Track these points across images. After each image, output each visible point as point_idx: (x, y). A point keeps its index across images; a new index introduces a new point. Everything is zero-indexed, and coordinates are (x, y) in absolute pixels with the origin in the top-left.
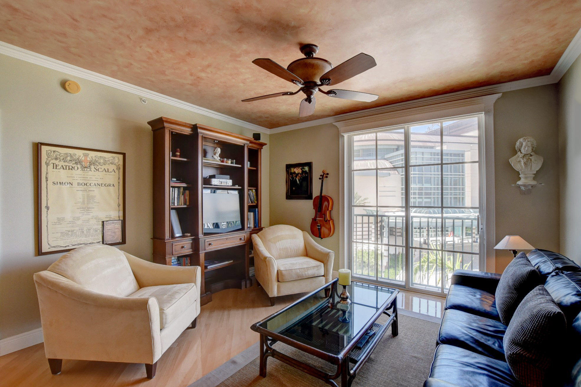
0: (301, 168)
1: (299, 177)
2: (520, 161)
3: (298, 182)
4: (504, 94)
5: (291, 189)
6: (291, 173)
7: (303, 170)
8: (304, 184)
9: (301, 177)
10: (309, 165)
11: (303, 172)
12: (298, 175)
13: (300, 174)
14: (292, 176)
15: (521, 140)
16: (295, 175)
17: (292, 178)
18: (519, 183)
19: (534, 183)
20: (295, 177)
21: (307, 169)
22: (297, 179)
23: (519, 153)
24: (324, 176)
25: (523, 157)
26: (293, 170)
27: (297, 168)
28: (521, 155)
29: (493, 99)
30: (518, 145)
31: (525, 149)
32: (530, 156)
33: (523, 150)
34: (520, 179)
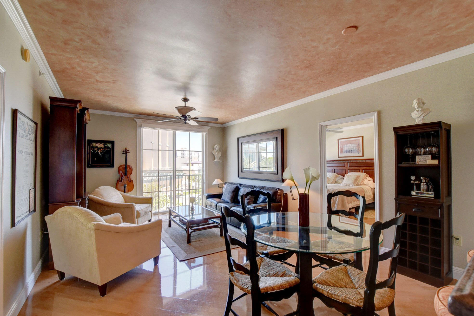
0: (103, 144)
1: (102, 151)
2: (216, 153)
3: (100, 155)
4: (212, 127)
5: (93, 160)
6: (93, 147)
7: (105, 145)
8: (107, 156)
9: (103, 150)
10: (112, 143)
11: (105, 147)
12: (101, 149)
13: (102, 148)
14: (94, 149)
15: (217, 145)
16: (97, 149)
17: (94, 150)
18: (215, 161)
19: (219, 161)
20: (97, 150)
21: (109, 145)
22: (99, 152)
24: (126, 152)
25: (216, 151)
26: (94, 145)
27: (100, 144)
29: (208, 128)
30: (215, 147)
31: (217, 149)
32: (218, 151)
33: (216, 149)
34: (215, 159)
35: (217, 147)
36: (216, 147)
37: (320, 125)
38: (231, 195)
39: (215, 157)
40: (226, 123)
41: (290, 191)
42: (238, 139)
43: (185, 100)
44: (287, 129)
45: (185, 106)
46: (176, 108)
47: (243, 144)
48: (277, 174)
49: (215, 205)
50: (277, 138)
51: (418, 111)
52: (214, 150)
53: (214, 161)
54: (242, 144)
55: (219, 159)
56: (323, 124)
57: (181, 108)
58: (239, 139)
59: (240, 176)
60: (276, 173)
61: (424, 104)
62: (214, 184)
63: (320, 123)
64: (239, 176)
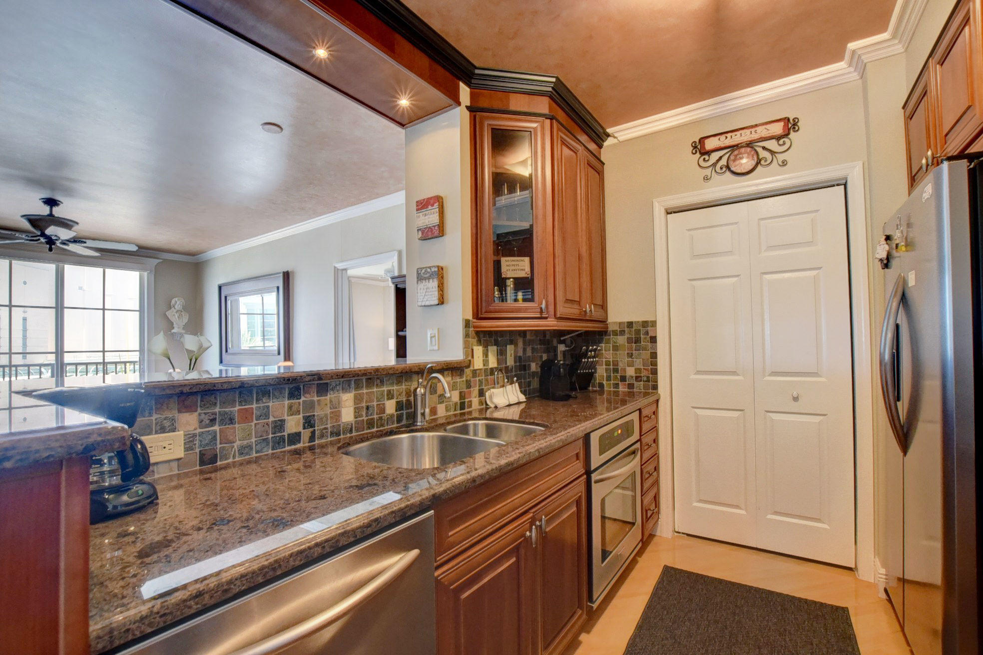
2: (174, 315)
4: (165, 260)
15: (176, 299)
18: (173, 331)
23: (173, 309)
25: (177, 312)
28: (175, 311)
29: (155, 262)
30: (173, 302)
31: (178, 306)
32: (182, 312)
33: (176, 307)
34: (173, 328)
35: (178, 303)
36: (176, 302)
37: (335, 267)
39: (172, 324)
42: (220, 288)
43: (51, 202)
44: (293, 272)
45: (51, 215)
46: (23, 216)
47: (229, 297)
48: (279, 354)
50: (278, 288)
52: (171, 308)
54: (226, 297)
56: (340, 266)
57: (39, 217)
58: (223, 288)
59: (223, 361)
60: (277, 352)
63: (336, 265)
64: (221, 361)
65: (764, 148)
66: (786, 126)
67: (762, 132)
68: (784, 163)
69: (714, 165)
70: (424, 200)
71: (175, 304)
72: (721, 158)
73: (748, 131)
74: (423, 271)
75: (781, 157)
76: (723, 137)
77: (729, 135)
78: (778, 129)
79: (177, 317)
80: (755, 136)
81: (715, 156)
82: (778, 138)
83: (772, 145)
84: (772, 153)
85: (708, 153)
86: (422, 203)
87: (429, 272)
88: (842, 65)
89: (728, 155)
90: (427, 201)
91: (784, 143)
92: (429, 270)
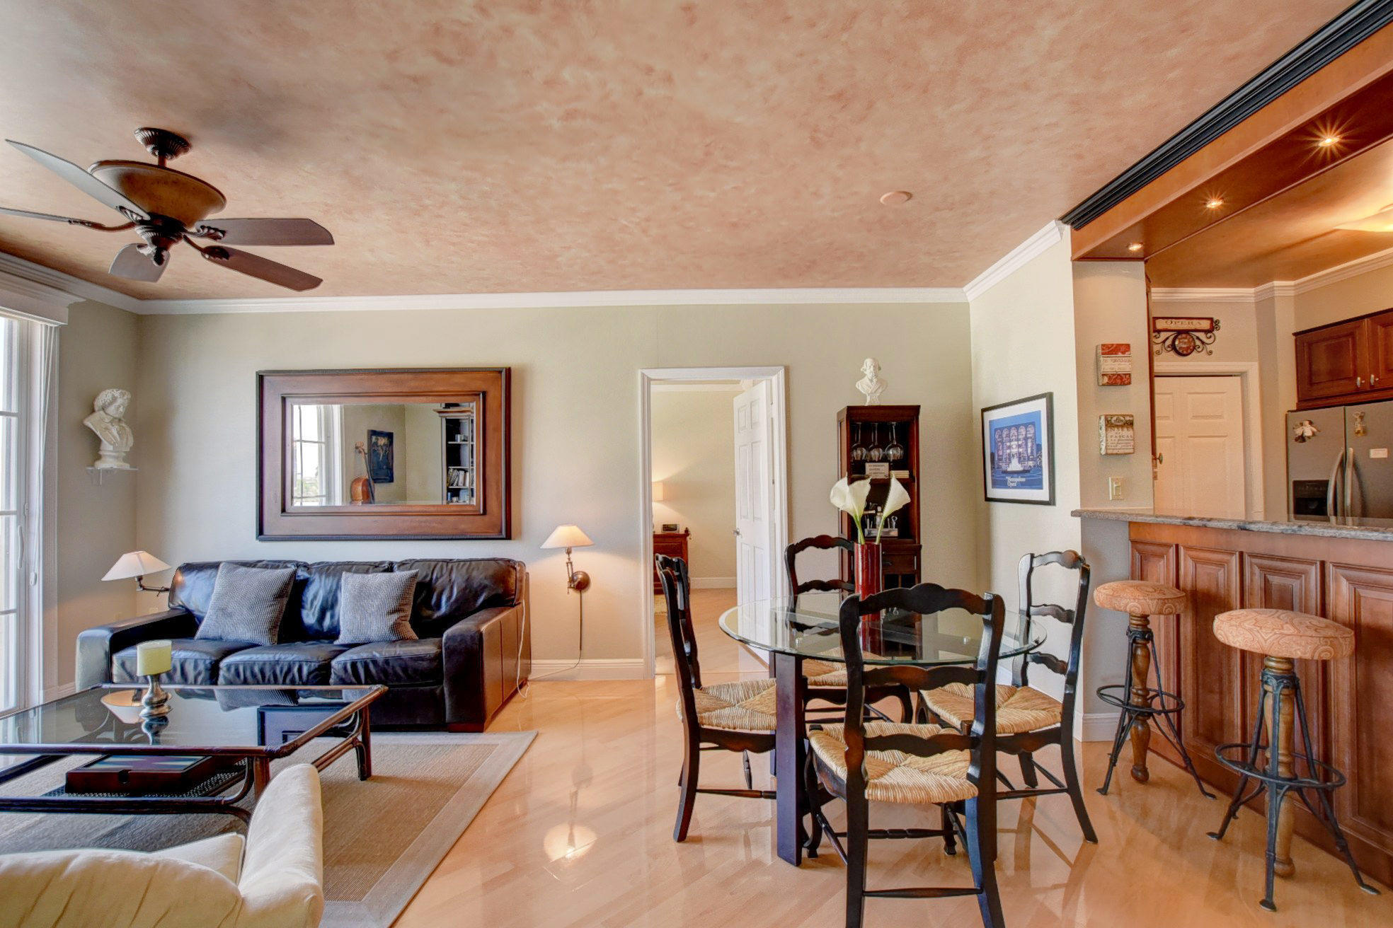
2: (108, 429)
4: (88, 301)
23: (101, 413)
25: (111, 422)
28: (107, 419)
33: (112, 410)
34: (98, 457)
35: (119, 401)
36: (114, 399)
37: (643, 375)
38: (269, 609)
39: (99, 445)
40: (172, 299)
41: (567, 561)
42: (261, 379)
44: (522, 370)
45: (165, 169)
47: (289, 402)
48: (485, 512)
49: (201, 667)
50: (483, 394)
51: (871, 381)
52: (93, 411)
53: (93, 466)
54: (284, 400)
55: (125, 460)
56: (652, 374)
58: (266, 379)
59: (266, 531)
60: (480, 510)
61: (880, 369)
62: (111, 576)
63: (644, 371)
64: (261, 531)
65: (1198, 338)
66: (1212, 323)
67: (1195, 324)
68: (1211, 352)
69: (1164, 342)
70: (1113, 345)
71: (110, 404)
72: (1167, 338)
73: (1187, 321)
74: (1115, 418)
75: (1209, 348)
76: (1169, 321)
77: (1174, 320)
78: (1206, 325)
79: (115, 433)
80: (1192, 327)
81: (1163, 335)
82: (1206, 332)
83: (1202, 335)
84: (1203, 343)
85: (1159, 331)
86: (1109, 348)
87: (1122, 421)
88: (1252, 290)
89: (1173, 336)
90: (1116, 347)
91: (1211, 337)
92: (1122, 418)
